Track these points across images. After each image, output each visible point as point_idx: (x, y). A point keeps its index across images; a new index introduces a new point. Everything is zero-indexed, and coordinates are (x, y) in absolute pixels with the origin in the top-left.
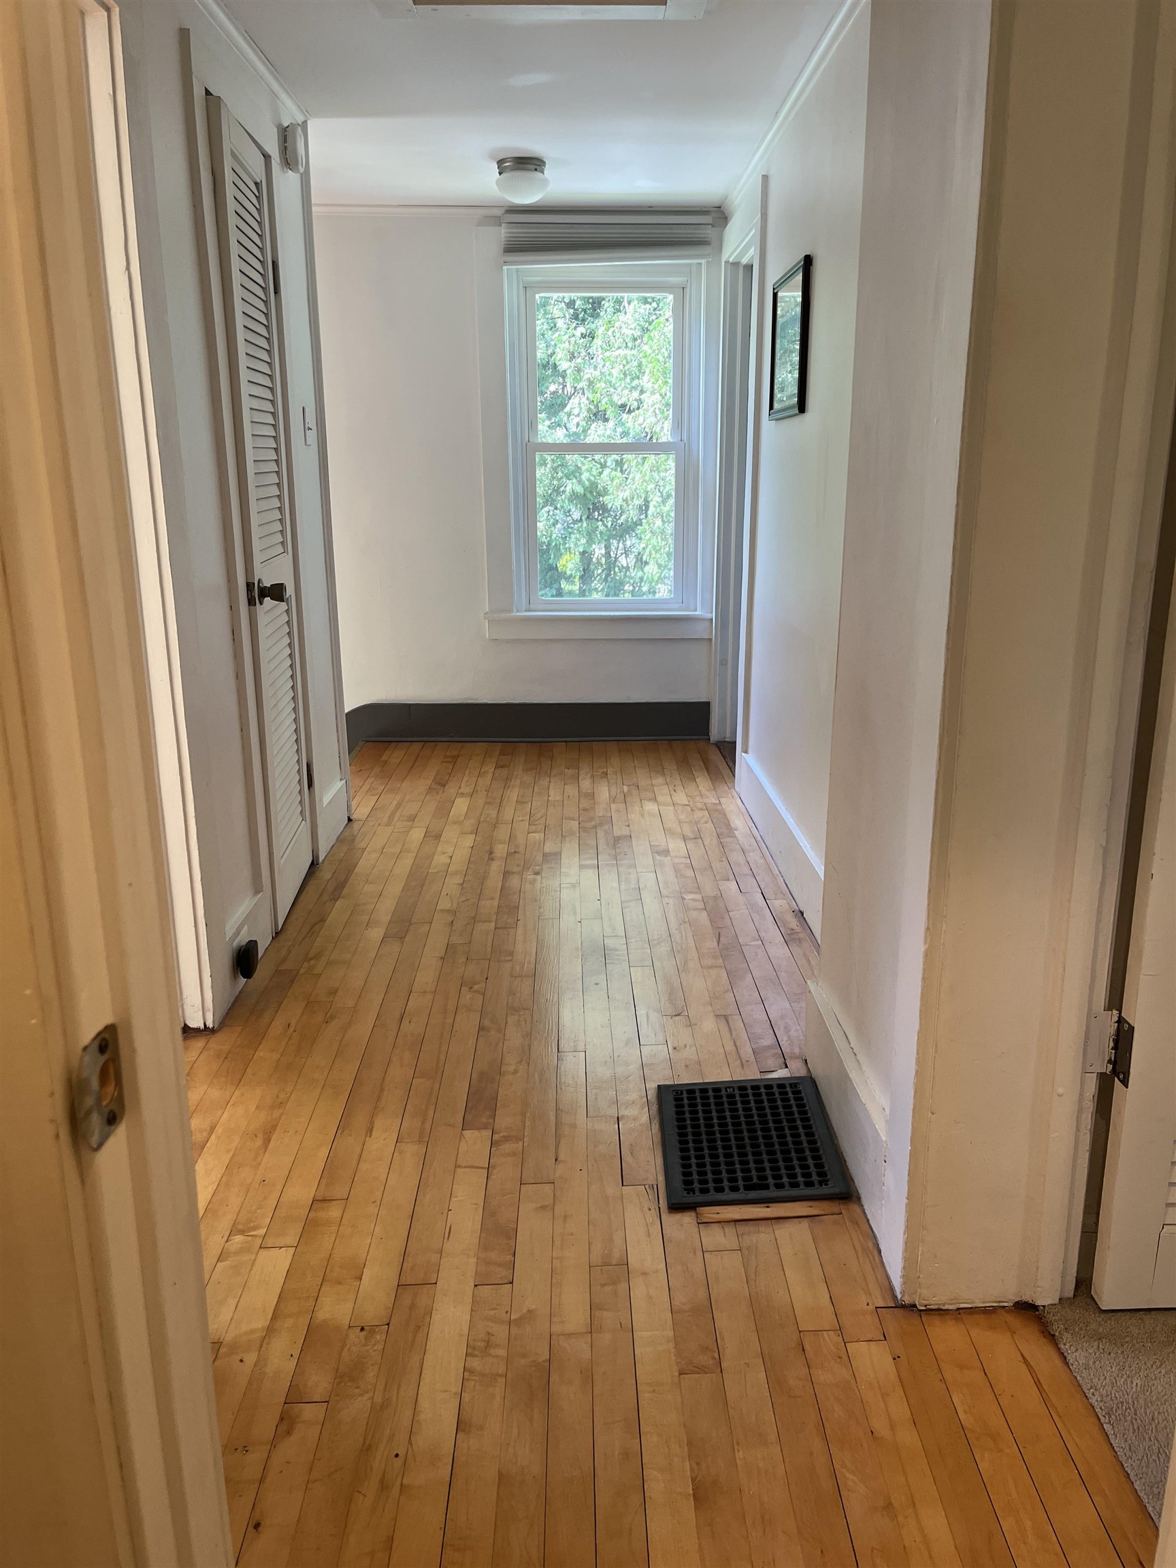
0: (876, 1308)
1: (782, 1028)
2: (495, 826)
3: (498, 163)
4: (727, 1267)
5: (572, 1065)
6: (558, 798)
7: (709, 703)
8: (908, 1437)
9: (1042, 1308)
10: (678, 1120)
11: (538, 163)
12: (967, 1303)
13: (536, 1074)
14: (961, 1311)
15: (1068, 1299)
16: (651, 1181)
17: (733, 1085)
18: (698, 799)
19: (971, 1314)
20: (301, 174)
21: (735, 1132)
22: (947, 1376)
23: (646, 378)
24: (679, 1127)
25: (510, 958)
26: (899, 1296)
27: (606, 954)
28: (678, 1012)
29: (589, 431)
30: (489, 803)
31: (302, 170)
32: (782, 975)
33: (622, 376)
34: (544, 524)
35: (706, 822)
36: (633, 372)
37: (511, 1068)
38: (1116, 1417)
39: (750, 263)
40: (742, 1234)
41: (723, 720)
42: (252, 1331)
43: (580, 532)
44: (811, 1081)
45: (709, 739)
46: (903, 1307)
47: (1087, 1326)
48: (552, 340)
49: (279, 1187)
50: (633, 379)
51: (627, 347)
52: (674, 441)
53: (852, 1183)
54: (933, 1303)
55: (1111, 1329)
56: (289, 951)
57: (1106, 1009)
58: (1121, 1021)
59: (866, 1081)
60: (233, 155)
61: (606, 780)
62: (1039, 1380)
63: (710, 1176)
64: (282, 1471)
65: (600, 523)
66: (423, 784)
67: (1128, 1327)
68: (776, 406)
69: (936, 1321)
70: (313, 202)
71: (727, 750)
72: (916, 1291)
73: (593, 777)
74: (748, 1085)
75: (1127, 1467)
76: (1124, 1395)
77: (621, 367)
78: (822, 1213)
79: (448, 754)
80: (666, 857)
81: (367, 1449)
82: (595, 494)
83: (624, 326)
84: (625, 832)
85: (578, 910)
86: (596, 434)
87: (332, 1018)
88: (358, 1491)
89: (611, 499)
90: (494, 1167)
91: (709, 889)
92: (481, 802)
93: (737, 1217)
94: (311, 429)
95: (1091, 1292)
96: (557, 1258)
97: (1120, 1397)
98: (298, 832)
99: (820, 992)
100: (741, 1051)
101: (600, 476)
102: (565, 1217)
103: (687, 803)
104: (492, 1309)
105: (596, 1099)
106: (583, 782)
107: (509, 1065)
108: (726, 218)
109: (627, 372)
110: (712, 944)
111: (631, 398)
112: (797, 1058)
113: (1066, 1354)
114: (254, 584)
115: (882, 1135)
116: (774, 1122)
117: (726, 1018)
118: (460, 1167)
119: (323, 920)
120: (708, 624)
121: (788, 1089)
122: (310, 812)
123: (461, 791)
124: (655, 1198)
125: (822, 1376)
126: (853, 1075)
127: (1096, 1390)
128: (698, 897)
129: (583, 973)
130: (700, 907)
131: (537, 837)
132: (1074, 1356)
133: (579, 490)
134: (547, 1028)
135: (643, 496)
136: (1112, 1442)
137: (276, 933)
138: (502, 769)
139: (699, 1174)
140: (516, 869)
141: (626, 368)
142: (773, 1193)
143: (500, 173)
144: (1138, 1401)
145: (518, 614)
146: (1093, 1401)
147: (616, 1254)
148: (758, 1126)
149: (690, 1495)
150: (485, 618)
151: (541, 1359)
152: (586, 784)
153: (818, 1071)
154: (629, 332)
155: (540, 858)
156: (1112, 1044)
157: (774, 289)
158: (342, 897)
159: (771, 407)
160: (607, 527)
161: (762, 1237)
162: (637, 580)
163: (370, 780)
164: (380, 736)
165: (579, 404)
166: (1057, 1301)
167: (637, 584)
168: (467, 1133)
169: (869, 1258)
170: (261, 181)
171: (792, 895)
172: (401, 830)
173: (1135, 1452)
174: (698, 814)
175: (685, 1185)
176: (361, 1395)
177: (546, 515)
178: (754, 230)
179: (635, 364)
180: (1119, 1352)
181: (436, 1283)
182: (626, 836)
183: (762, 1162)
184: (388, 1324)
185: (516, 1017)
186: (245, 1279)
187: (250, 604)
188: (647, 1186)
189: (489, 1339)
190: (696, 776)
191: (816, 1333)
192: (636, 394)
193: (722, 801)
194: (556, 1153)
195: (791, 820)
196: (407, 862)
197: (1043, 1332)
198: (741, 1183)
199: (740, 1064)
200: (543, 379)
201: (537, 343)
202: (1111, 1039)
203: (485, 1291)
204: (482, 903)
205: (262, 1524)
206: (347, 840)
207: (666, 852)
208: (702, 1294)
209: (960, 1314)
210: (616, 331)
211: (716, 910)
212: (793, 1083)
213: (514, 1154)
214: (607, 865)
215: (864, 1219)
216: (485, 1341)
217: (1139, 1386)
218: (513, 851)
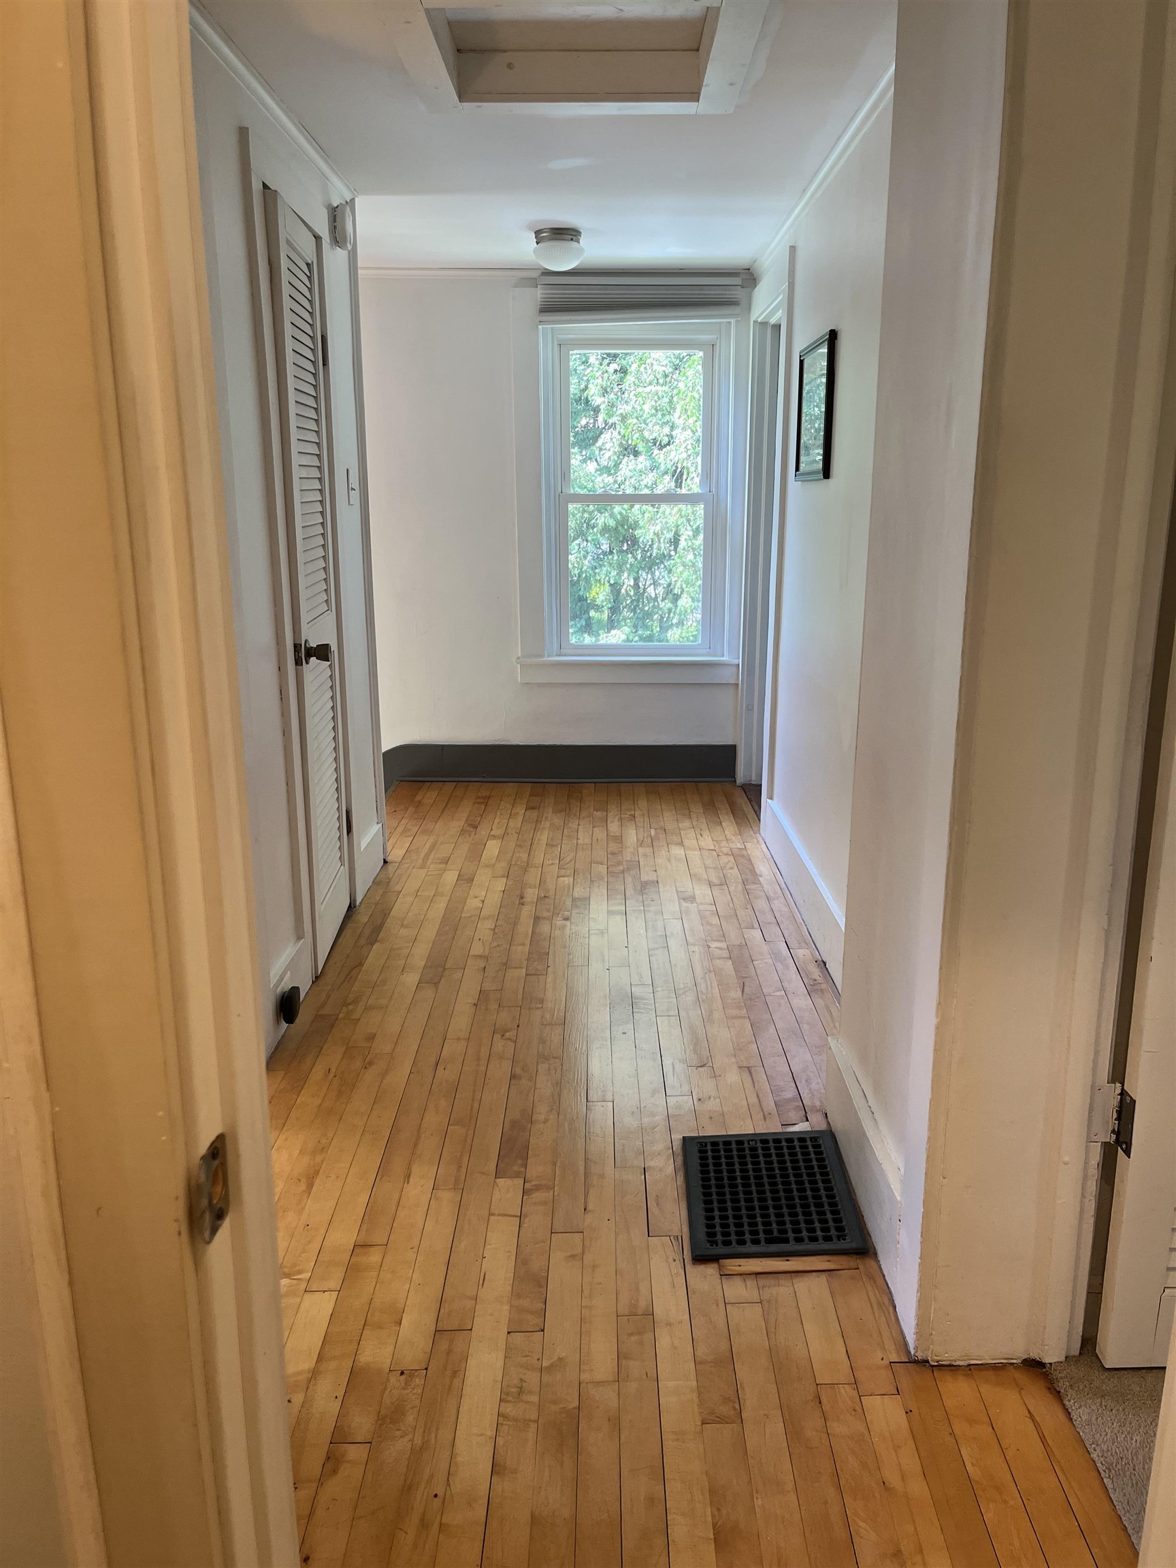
0: (891, 1362)
1: (803, 1081)
2: (525, 869)
3: (535, 233)
4: (748, 1319)
5: (601, 1115)
6: (586, 841)
7: (735, 746)
8: (918, 1488)
9: (1048, 1365)
10: (702, 1172)
11: (574, 233)
12: (977, 1360)
13: (566, 1123)
14: (972, 1367)
15: (1074, 1356)
16: (676, 1232)
17: (756, 1138)
18: (724, 843)
19: (981, 1370)
20: (349, 251)
21: (757, 1185)
22: (957, 1431)
23: (677, 414)
24: (703, 1179)
25: (540, 1006)
26: (912, 1352)
27: (633, 1002)
28: (703, 1063)
29: (621, 466)
30: (520, 846)
31: (349, 247)
32: (805, 1027)
33: (654, 411)
34: (578, 557)
35: (732, 868)
36: (664, 408)
37: (542, 1117)
38: (1116, 1471)
39: (778, 322)
40: (763, 1287)
41: (749, 764)
42: (300, 1373)
43: (610, 565)
44: (831, 1134)
45: (735, 781)
46: (916, 1362)
47: (1091, 1384)
48: (584, 375)
49: (323, 1232)
50: (663, 415)
51: (658, 383)
52: (703, 492)
53: (869, 1238)
54: (945, 1359)
55: (1114, 1387)
56: (328, 997)
57: (1110, 1081)
58: (1123, 1093)
59: (882, 1141)
60: (288, 242)
61: (633, 822)
62: (1044, 1435)
63: (732, 1229)
64: (329, 1508)
65: (630, 556)
66: (457, 823)
67: (1131, 1385)
68: (802, 466)
69: (948, 1377)
70: (359, 265)
71: (753, 792)
72: (929, 1347)
73: (621, 819)
74: (770, 1138)
75: (1126, 1520)
76: (1124, 1451)
77: (654, 403)
78: (840, 1267)
79: (479, 794)
80: (692, 903)
81: (408, 1488)
82: (626, 527)
83: (655, 363)
84: (652, 877)
85: (606, 958)
86: (628, 469)
87: (371, 1063)
88: (400, 1529)
89: (642, 533)
90: (526, 1216)
91: (734, 937)
92: (512, 844)
93: (759, 1269)
94: (354, 490)
95: (1095, 1350)
96: (585, 1307)
97: (1120, 1453)
98: (337, 877)
99: (840, 1048)
100: (764, 1104)
101: (631, 509)
102: (594, 1267)
103: (713, 848)
104: (524, 1356)
105: (623, 1150)
106: (611, 825)
107: (540, 1113)
108: (755, 279)
109: (658, 408)
110: (736, 994)
111: (662, 433)
112: (817, 1111)
113: (1070, 1410)
114: (301, 645)
115: (896, 1194)
116: (795, 1175)
117: (749, 1069)
118: (493, 1215)
119: (361, 964)
120: (735, 669)
121: (809, 1143)
122: (349, 858)
123: (492, 833)
124: (679, 1249)
125: (836, 1428)
126: (870, 1133)
127: (1097, 1445)
128: (724, 945)
129: (611, 1022)
130: (725, 956)
131: (567, 882)
132: (1077, 1413)
133: (612, 523)
134: (576, 1077)
135: (674, 529)
136: (1112, 1496)
137: (316, 977)
138: (532, 810)
139: (722, 1226)
140: (545, 914)
141: (657, 404)
142: (792, 1246)
143: (537, 243)
144: (1137, 1457)
145: (549, 659)
146: (1094, 1456)
147: (643, 1304)
148: (779, 1179)
149: (711, 1539)
150: (517, 663)
151: (571, 1406)
152: (614, 827)
153: (838, 1124)
154: (661, 369)
155: (569, 903)
156: (1115, 1116)
157: (800, 356)
158: (379, 941)
159: (797, 469)
160: (636, 559)
161: (781, 1291)
162: (666, 611)
163: (404, 822)
164: (414, 777)
165: (611, 439)
166: (1063, 1359)
167: (665, 615)
168: (501, 1181)
169: (884, 1314)
170: (312, 262)
171: (815, 944)
172: (435, 873)
173: (1133, 1506)
174: (724, 859)
175: (708, 1237)
176: (402, 1437)
177: (577, 547)
178: (781, 296)
179: (666, 400)
180: (1121, 1409)
181: (471, 1330)
182: (653, 882)
183: (782, 1215)
184: (426, 1369)
185: (546, 1066)
186: (292, 1321)
187: (297, 664)
188: (672, 1238)
189: (522, 1386)
190: (722, 819)
191: (832, 1385)
192: (667, 430)
193: (748, 845)
194: (586, 1202)
195: (815, 870)
196: (441, 905)
197: (1049, 1389)
198: (762, 1236)
199: (762, 1116)
200: (577, 414)
201: (571, 378)
202: (1115, 1110)
203: (518, 1338)
204: (513, 948)
205: (311, 1557)
206: (381, 883)
207: (692, 899)
208: (724, 1346)
209: (970, 1370)
210: (648, 368)
211: (740, 957)
212: (814, 1137)
213: (545, 1203)
214: (634, 911)
215: (881, 1275)
216: (518, 1387)
217: (1138, 1442)
218: (543, 895)
